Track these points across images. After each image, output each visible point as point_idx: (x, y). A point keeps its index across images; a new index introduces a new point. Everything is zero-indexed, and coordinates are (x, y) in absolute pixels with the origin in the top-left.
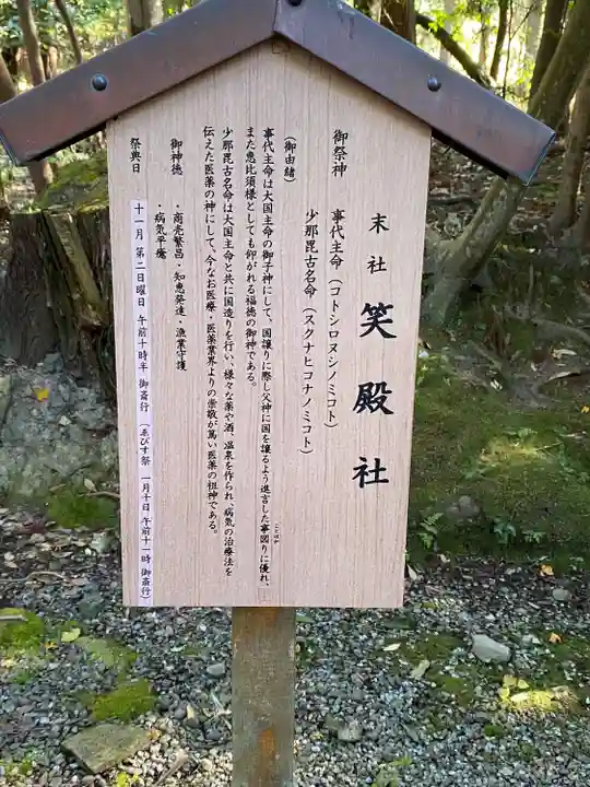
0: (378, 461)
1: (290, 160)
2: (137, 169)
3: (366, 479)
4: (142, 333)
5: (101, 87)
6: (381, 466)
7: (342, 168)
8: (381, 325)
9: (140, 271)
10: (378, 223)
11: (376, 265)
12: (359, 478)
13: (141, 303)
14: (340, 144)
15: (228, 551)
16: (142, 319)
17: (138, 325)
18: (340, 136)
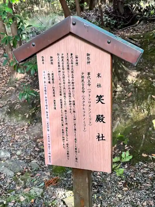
0: (102, 135)
1: (77, 60)
2: (43, 63)
3: (100, 139)
4: (46, 100)
5: (34, 46)
6: (103, 136)
7: (89, 62)
8: (101, 101)
9: (45, 86)
10: (99, 75)
11: (99, 86)
12: (98, 139)
13: (46, 94)
14: (88, 57)
15: (68, 154)
16: (46, 97)
17: (45, 99)
18: (88, 55)
